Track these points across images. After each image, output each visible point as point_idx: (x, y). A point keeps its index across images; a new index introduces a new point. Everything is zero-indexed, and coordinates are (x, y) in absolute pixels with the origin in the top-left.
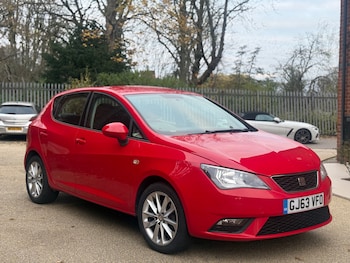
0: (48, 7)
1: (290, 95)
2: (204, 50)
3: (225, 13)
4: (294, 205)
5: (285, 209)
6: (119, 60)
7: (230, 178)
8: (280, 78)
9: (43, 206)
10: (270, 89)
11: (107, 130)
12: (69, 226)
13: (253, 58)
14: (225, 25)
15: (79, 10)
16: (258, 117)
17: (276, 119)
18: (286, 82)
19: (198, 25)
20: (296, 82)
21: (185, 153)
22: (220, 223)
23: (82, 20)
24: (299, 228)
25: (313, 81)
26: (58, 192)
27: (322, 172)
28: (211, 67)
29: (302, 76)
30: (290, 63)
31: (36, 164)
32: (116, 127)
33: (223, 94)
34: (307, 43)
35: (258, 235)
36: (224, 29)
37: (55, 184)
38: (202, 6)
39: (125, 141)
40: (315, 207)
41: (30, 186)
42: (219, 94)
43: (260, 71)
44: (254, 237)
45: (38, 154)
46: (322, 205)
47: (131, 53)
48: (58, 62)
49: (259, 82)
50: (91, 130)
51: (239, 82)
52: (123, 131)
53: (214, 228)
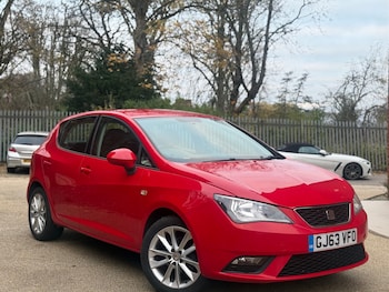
0: (73, 30)
1: (342, 126)
2: (244, 76)
3: (266, 35)
4: (321, 242)
5: (311, 247)
6: (148, 86)
7: (248, 210)
8: (330, 107)
9: (46, 244)
10: (317, 118)
11: (113, 157)
12: (70, 265)
13: (300, 85)
14: (266, 49)
15: (107, 33)
16: (302, 149)
17: (322, 151)
18: (337, 112)
19: (237, 49)
20: (348, 112)
21: (201, 183)
22: (236, 262)
23: (110, 44)
24: (328, 269)
25: (368, 111)
26: (62, 228)
27: (356, 206)
28: (252, 95)
29: (355, 105)
30: (342, 91)
31: (40, 196)
32: (122, 153)
33: (262, 123)
34: (360, 69)
35: (278, 276)
36: (266, 53)
37: (58, 219)
38: (241, 28)
39: (132, 169)
40: (347, 244)
41: (33, 220)
42: (258, 124)
43: (308, 100)
44: (274, 278)
45: (40, 186)
46: (355, 242)
47: (161, 78)
48: (81, 89)
49: (307, 111)
50: (98, 157)
51: (285, 111)
52: (131, 158)
53: (229, 267)
